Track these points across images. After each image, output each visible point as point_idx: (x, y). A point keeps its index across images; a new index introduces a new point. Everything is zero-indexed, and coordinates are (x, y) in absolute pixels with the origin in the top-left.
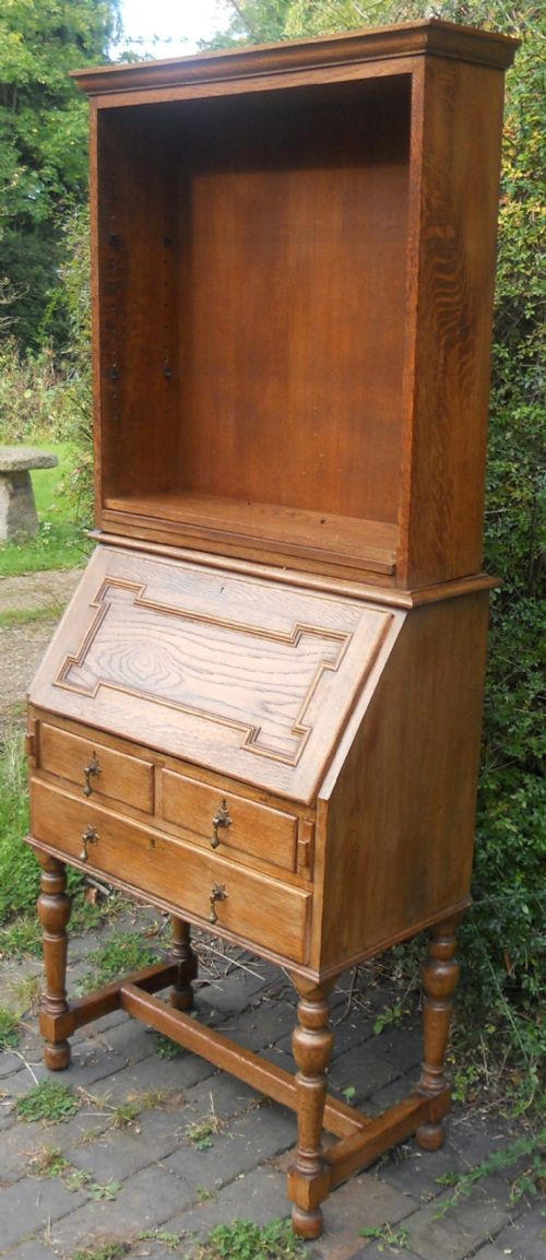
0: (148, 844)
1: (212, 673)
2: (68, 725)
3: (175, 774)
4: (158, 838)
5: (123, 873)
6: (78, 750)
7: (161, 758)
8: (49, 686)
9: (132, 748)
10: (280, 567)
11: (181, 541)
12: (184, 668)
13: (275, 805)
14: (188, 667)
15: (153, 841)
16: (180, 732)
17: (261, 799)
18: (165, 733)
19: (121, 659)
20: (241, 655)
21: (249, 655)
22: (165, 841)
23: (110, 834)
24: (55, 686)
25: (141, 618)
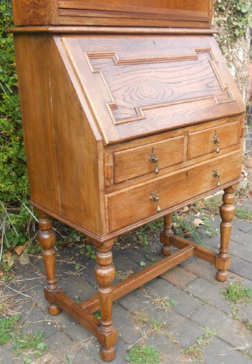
0: (184, 177)
1: (180, 82)
2: (132, 144)
3: (195, 133)
4: (189, 170)
5: (171, 204)
6: (141, 155)
7: (187, 129)
8: (114, 127)
9: (171, 134)
10: (168, 27)
11: (118, 23)
12: (168, 85)
13: (231, 121)
14: (169, 83)
15: (187, 173)
16: (194, 111)
17: (227, 122)
18: (190, 115)
19: (136, 94)
20: (183, 70)
21: (187, 69)
22: (193, 169)
23: (164, 188)
24: (117, 125)
25: (126, 70)
